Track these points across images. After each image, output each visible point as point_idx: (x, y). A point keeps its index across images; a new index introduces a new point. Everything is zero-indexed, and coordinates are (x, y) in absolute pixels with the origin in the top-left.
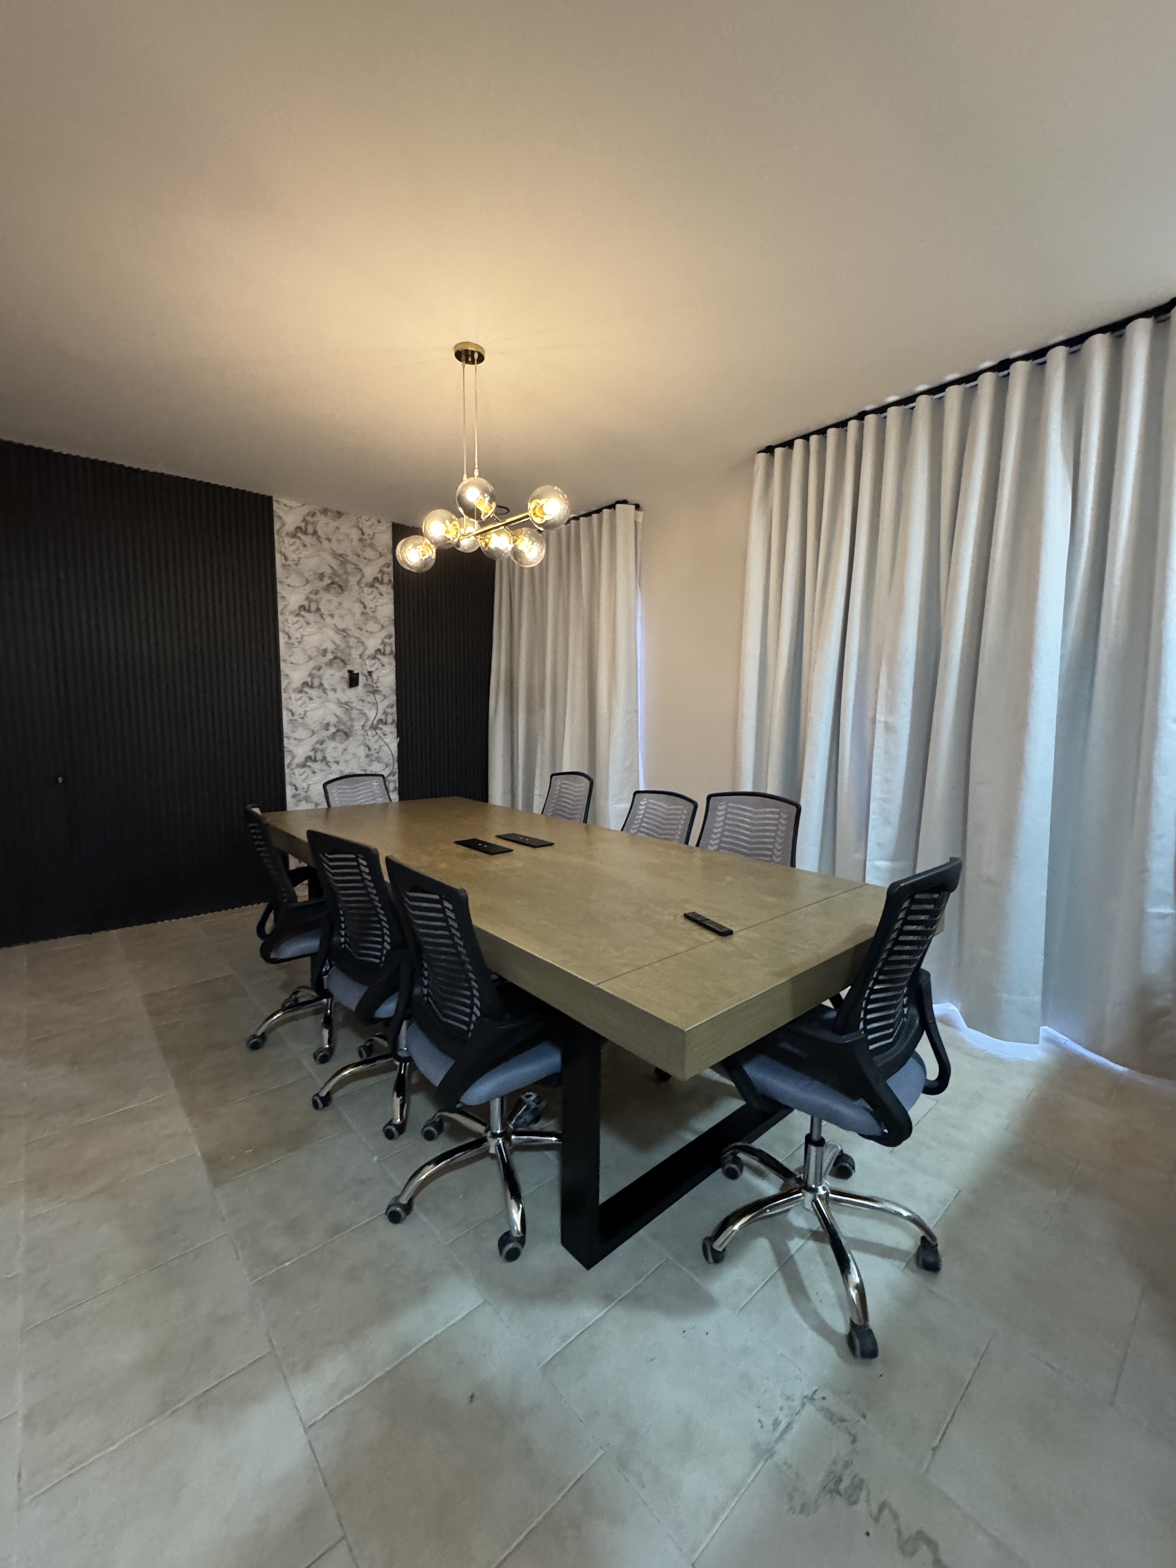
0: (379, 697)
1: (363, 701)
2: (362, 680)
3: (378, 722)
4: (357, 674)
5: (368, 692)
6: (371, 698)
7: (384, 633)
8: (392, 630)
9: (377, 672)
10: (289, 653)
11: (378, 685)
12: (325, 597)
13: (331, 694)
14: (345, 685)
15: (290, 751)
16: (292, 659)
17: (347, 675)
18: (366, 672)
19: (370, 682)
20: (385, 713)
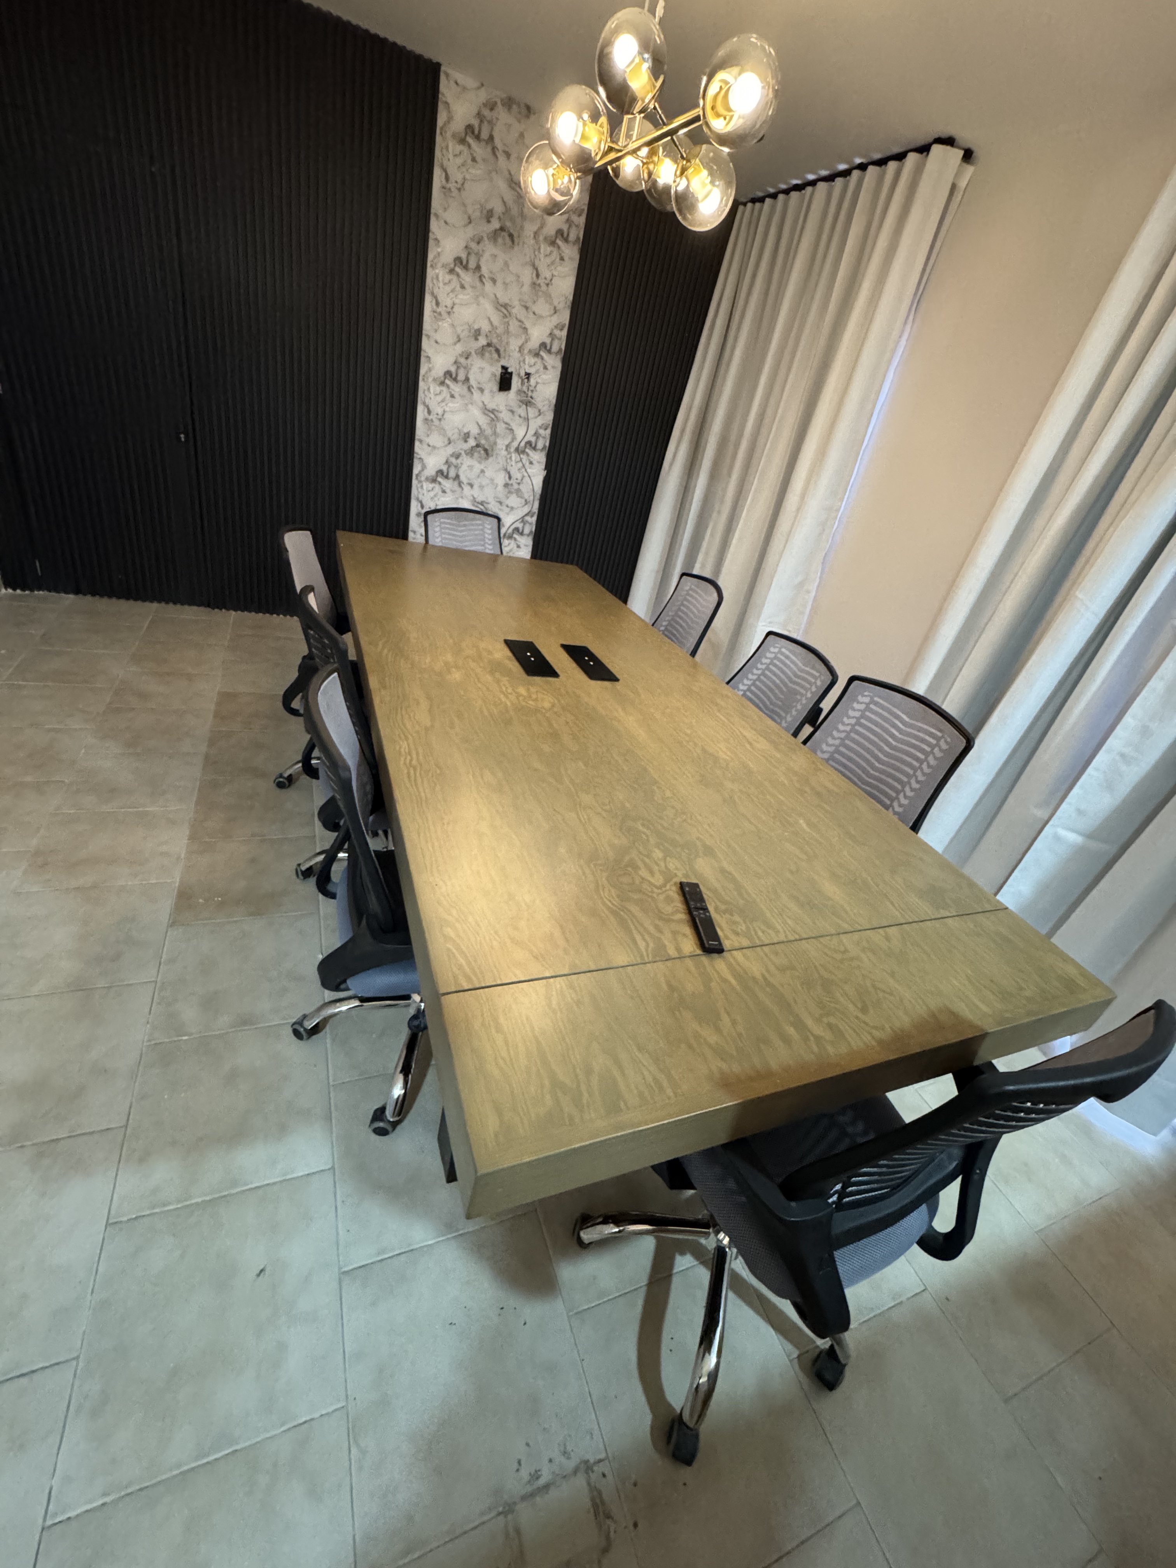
0: (532, 412)
1: (512, 412)
2: (515, 383)
3: (526, 445)
4: (511, 374)
5: (521, 401)
6: (522, 411)
7: (555, 320)
8: (565, 317)
9: (537, 375)
10: (435, 327)
11: (534, 395)
12: (489, 249)
13: (476, 395)
14: (496, 387)
15: (420, 458)
16: (438, 337)
17: (499, 371)
18: (523, 374)
19: (525, 389)
20: (536, 434)
